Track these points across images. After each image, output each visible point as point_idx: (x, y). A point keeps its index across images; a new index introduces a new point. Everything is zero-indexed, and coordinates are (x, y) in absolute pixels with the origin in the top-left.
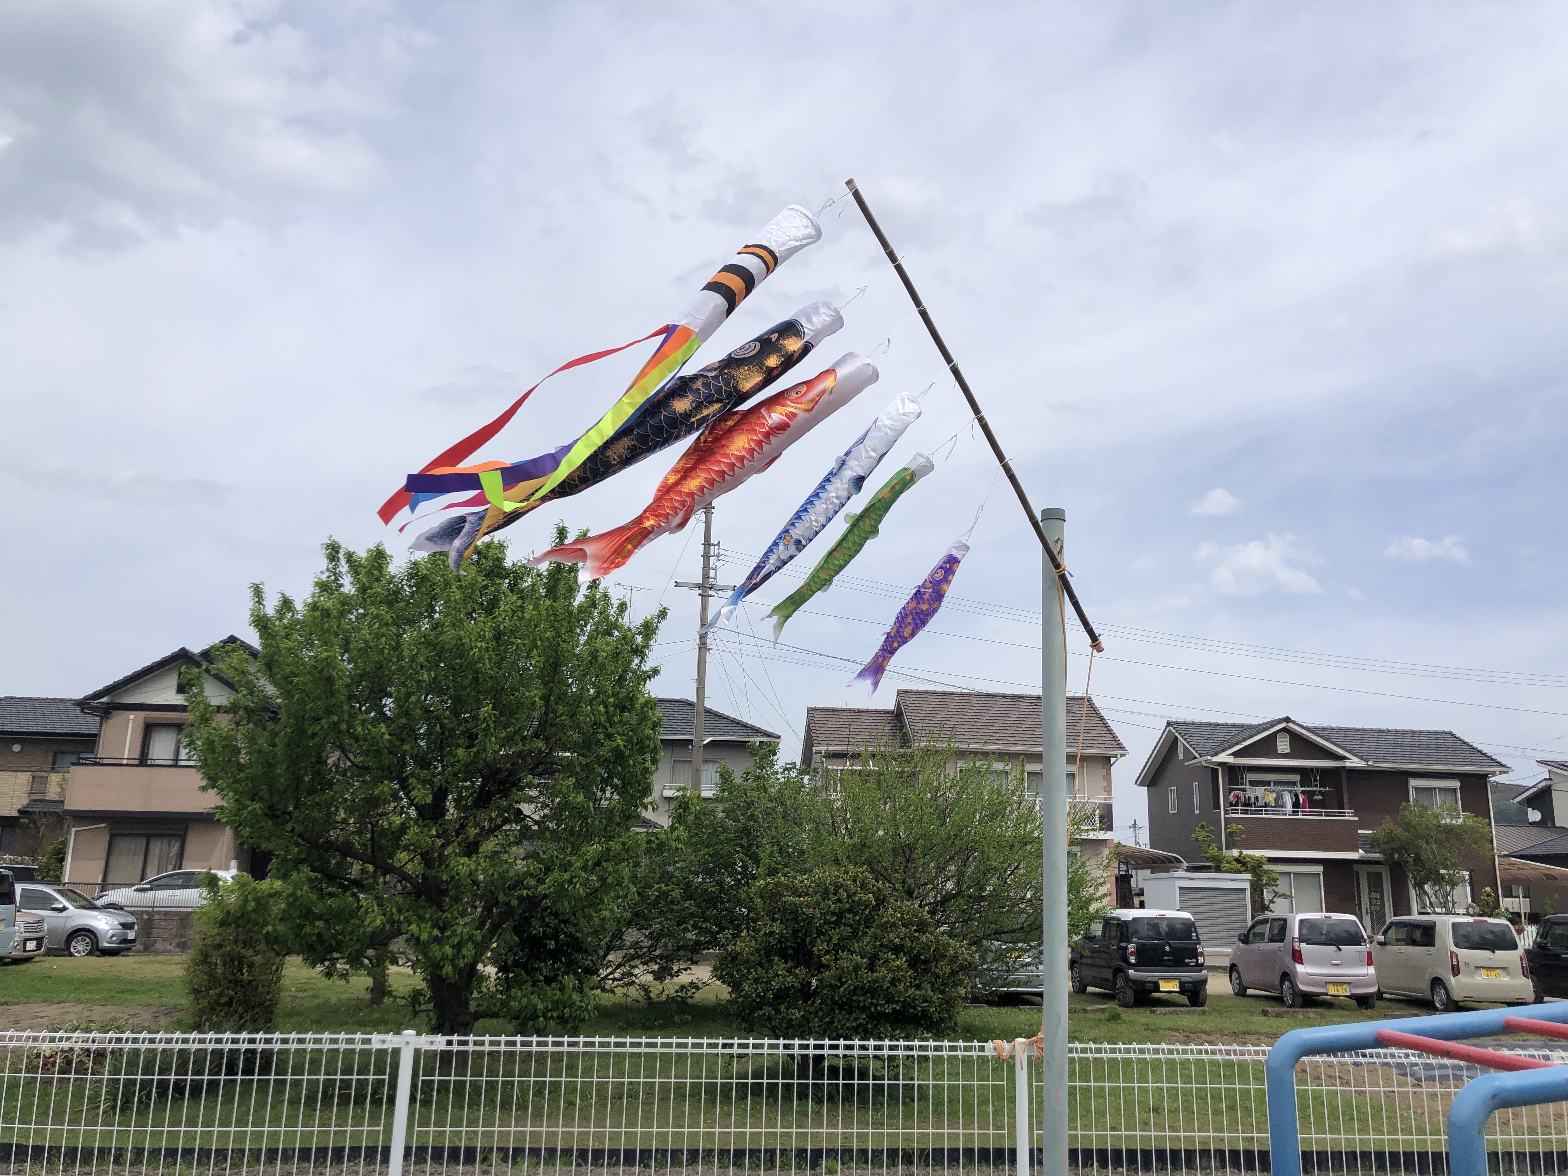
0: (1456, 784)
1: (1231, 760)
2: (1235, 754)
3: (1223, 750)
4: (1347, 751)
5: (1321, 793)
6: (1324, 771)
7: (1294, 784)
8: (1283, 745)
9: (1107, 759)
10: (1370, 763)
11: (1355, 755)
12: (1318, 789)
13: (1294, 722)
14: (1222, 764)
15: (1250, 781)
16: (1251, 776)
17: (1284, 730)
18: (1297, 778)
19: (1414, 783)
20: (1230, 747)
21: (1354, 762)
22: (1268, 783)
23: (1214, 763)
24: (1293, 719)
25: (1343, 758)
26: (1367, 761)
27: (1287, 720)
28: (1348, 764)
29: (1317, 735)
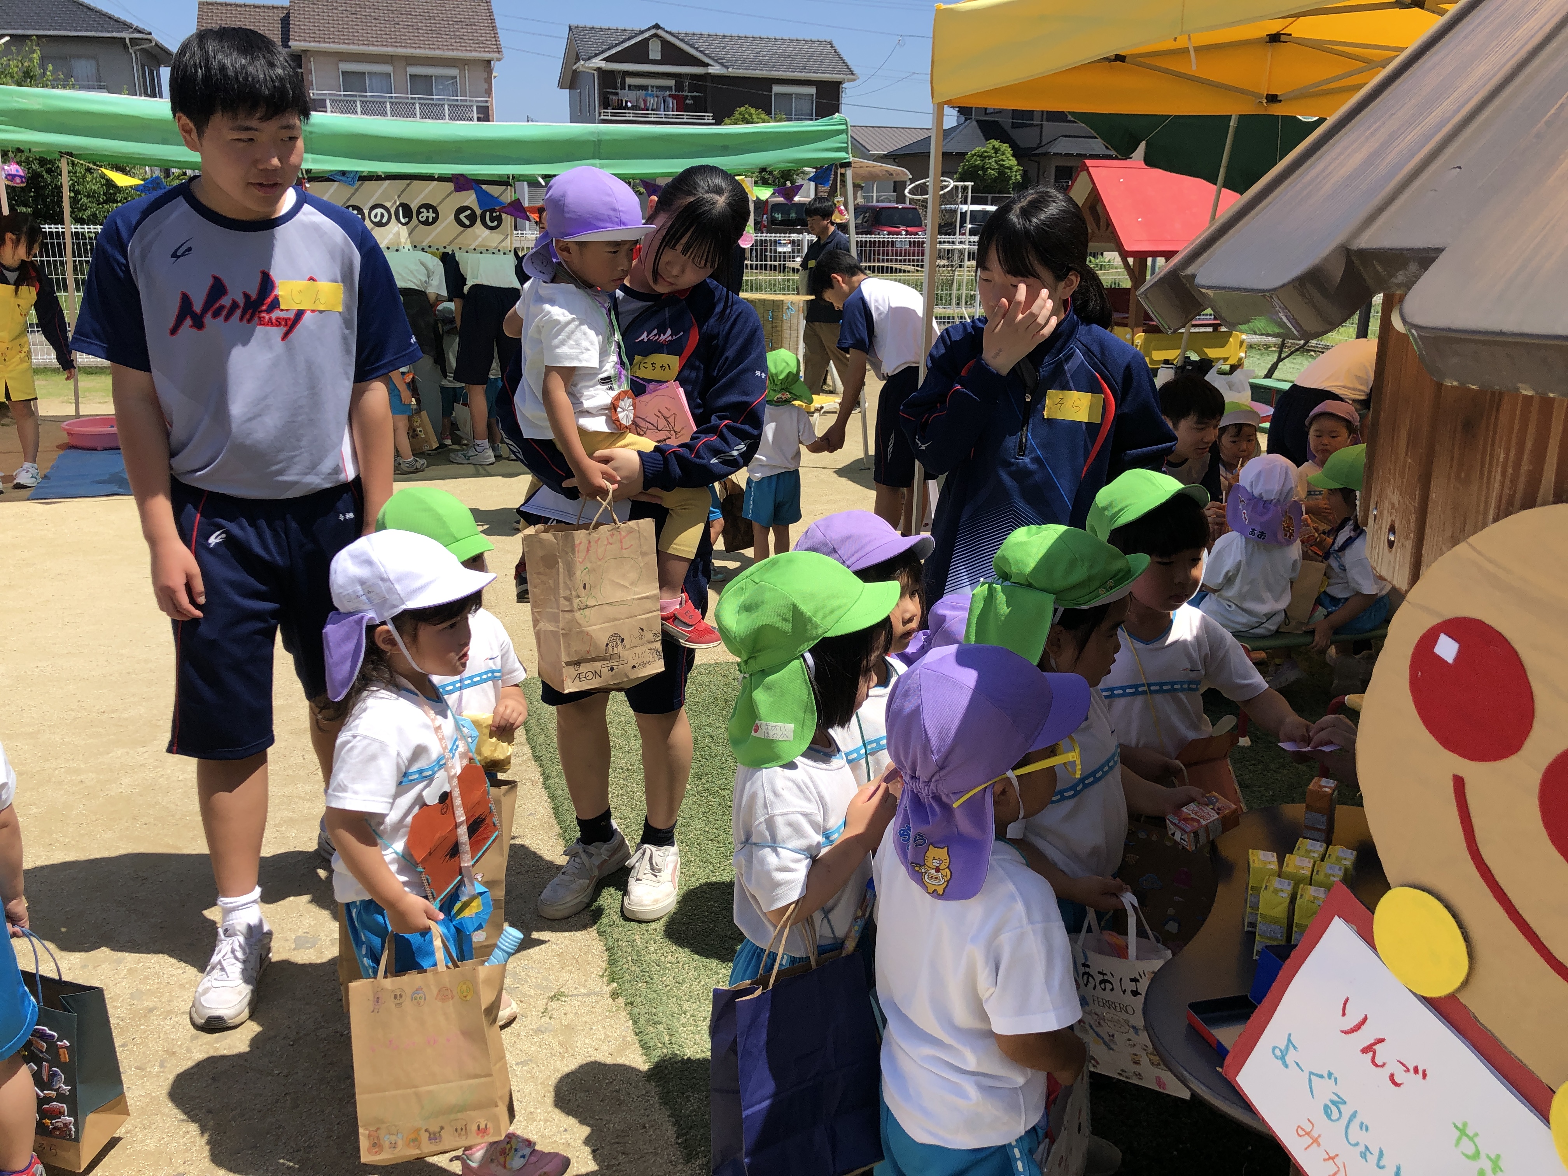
0: (812, 90)
1: (603, 65)
2: (607, 60)
3: (596, 55)
4: (710, 57)
5: (693, 97)
6: (694, 77)
7: (670, 88)
8: (655, 52)
9: (489, 62)
10: (730, 70)
11: (716, 61)
12: (686, 94)
13: (663, 29)
14: (599, 69)
15: (629, 86)
16: (629, 81)
17: (655, 35)
18: (671, 83)
19: (777, 89)
20: (602, 52)
21: (715, 69)
22: (644, 88)
23: (589, 68)
24: (662, 26)
25: (707, 65)
26: (727, 68)
27: (657, 26)
28: (711, 70)
29: (682, 40)
